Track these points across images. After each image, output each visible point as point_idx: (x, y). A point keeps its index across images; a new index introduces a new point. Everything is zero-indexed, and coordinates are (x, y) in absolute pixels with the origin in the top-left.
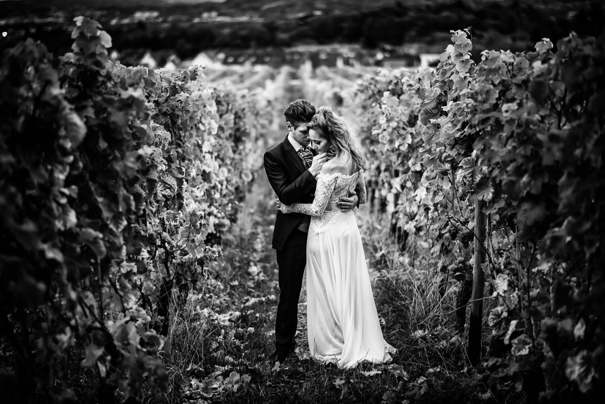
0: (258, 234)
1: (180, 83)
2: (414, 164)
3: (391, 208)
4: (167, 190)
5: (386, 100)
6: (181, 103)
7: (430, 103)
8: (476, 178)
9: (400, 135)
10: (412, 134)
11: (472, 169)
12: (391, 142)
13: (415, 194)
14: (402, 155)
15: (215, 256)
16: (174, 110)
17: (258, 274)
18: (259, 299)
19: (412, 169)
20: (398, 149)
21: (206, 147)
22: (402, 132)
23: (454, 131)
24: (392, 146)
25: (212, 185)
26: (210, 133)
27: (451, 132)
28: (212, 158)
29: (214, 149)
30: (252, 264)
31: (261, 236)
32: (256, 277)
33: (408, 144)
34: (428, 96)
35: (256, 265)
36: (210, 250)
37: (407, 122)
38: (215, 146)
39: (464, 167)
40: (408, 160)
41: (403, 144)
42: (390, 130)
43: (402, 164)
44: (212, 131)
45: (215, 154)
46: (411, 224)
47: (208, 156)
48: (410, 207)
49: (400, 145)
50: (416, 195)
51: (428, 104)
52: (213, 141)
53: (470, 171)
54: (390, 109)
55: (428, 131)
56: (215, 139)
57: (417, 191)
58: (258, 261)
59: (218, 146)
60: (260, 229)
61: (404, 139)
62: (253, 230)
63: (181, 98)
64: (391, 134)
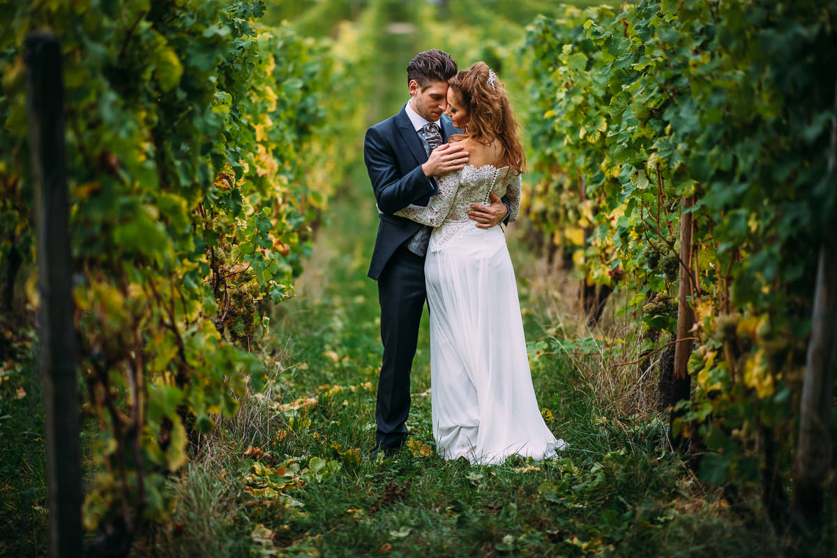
0: (334, 307)
1: (240, 21)
2: (610, 167)
3: (579, 258)
4: (224, 180)
5: (567, 58)
6: (243, 51)
7: (625, 60)
8: (674, 165)
9: (588, 119)
10: (608, 116)
11: (670, 153)
12: (574, 130)
13: (611, 216)
14: (593, 153)
15: (283, 296)
16: (232, 62)
17: (340, 361)
18: (345, 388)
19: (607, 175)
20: (585, 144)
21: (260, 134)
22: (593, 113)
23: (647, 99)
24: (575, 138)
25: (266, 199)
26: (265, 110)
27: (644, 101)
28: (267, 152)
29: (272, 137)
30: (327, 347)
31: (339, 311)
32: (337, 365)
33: (601, 132)
34: (621, 51)
35: (334, 350)
36: (275, 287)
37: (603, 97)
38: (272, 132)
39: (659, 149)
40: (601, 161)
41: (592, 132)
42: (571, 108)
43: (592, 167)
44: (267, 105)
45: (273, 146)
46: (604, 270)
47: (261, 149)
48: (603, 239)
49: (588, 134)
50: (613, 219)
51: (621, 62)
52: (269, 122)
53: (667, 155)
54: (572, 74)
55: (618, 103)
56: (273, 121)
57: (614, 211)
58: (340, 346)
59: (278, 132)
60: (337, 300)
61: (595, 124)
62: (326, 301)
63: (243, 44)
64: (574, 116)
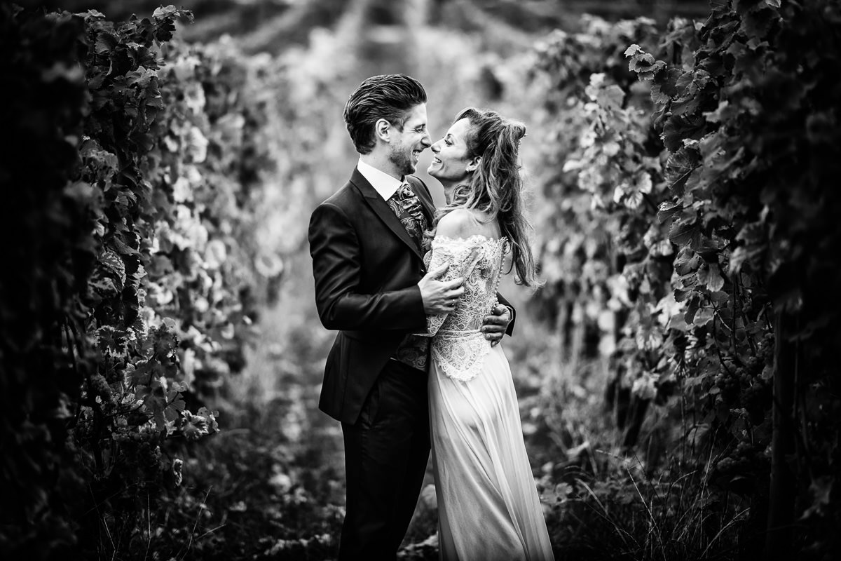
1: (136, 46)
2: (656, 241)
3: (607, 346)
4: (107, 279)
5: (597, 92)
6: (139, 91)
7: (685, 103)
8: (771, 267)
9: (626, 174)
10: (652, 172)
11: (764, 247)
12: (606, 188)
13: (658, 308)
14: (631, 220)
15: (201, 432)
16: (122, 106)
17: (292, 491)
18: (294, 542)
19: (652, 252)
20: (621, 206)
21: (181, 191)
22: (631, 166)
23: (727, 165)
24: (608, 199)
25: (192, 279)
26: (189, 160)
27: (721, 167)
28: (192, 215)
29: (200, 196)
30: (277, 468)
31: (297, 408)
32: (287, 498)
33: (644, 194)
34: (681, 89)
35: (285, 472)
36: (190, 419)
37: (645, 144)
38: (200, 189)
39: (747, 242)
40: (644, 232)
41: (632, 193)
42: (603, 161)
43: (631, 239)
44: (193, 153)
45: (201, 208)
46: (647, 379)
47: (184, 212)
48: (646, 339)
49: (625, 196)
50: (660, 312)
51: (680, 105)
52: (196, 176)
53: (759, 250)
54: (604, 114)
55: (678, 165)
56: (201, 173)
57: (662, 301)
58: (292, 464)
59: (207, 190)
60: (295, 393)
61: (635, 183)
62: (281, 394)
63: (138, 80)
64: (606, 170)
